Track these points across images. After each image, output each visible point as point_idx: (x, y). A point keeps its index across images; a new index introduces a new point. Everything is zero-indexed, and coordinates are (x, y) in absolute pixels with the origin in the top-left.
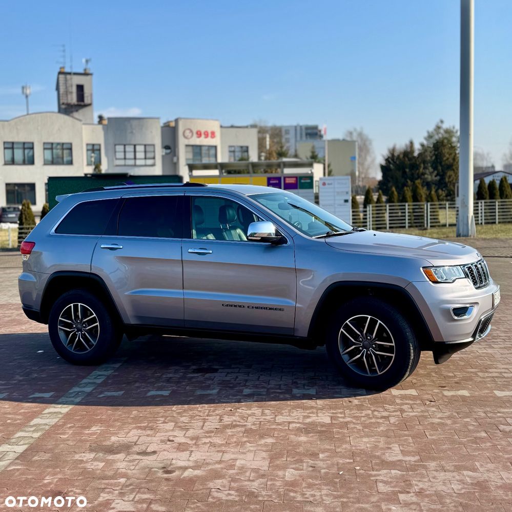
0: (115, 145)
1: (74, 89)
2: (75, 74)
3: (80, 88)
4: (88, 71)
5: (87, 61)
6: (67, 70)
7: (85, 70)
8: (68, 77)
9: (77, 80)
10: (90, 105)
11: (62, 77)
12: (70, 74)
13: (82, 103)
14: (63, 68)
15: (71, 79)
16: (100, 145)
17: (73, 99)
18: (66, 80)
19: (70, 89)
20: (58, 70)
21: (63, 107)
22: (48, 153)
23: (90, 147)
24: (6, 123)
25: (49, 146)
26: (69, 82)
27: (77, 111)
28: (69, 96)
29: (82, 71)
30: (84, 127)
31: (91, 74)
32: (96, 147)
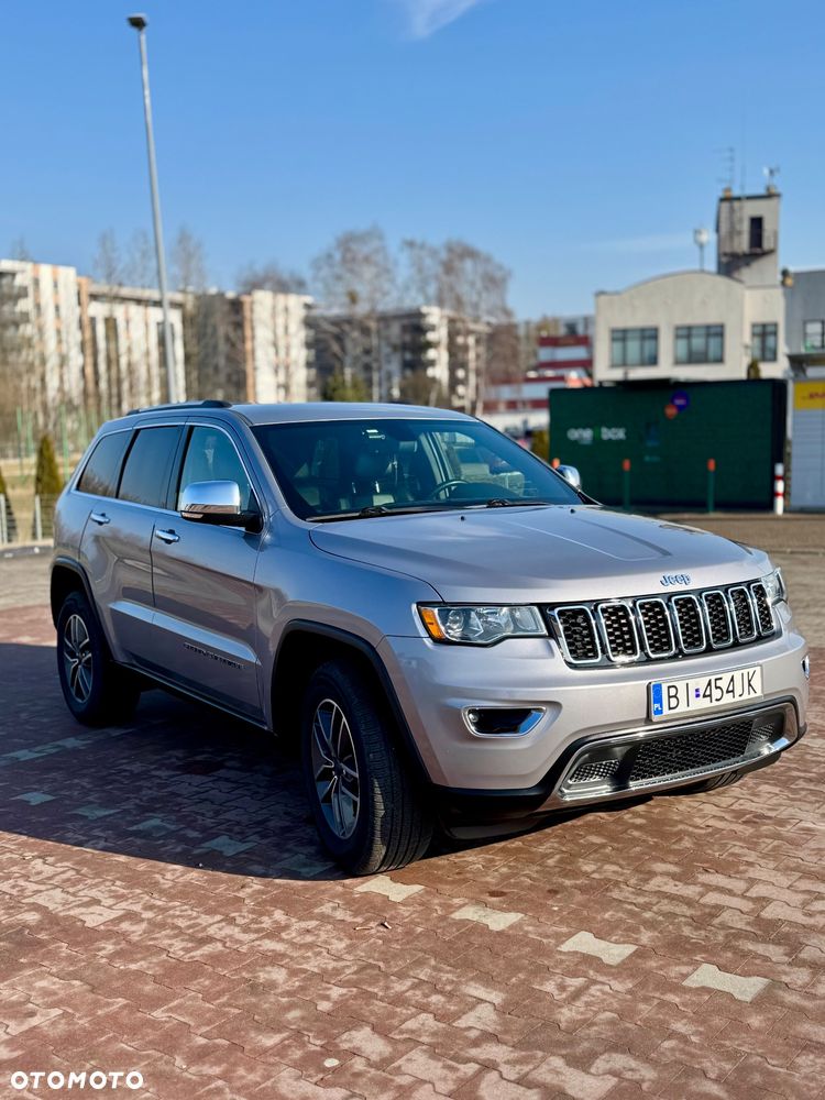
0: (805, 323)
1: (746, 227)
2: (750, 198)
3: (757, 223)
4: (773, 191)
5: (771, 172)
6: (736, 192)
7: (768, 189)
8: (736, 204)
9: (752, 209)
10: (771, 252)
11: (725, 205)
12: (739, 199)
13: (758, 250)
14: (728, 190)
15: (741, 208)
16: (776, 325)
17: (743, 244)
18: (732, 210)
19: (738, 227)
20: (721, 194)
21: (724, 260)
22: (682, 344)
23: (758, 330)
24: (615, 298)
25: (685, 332)
26: (737, 215)
27: (748, 264)
28: (736, 240)
29: (762, 191)
30: (748, 293)
31: (778, 195)
32: (770, 329)
